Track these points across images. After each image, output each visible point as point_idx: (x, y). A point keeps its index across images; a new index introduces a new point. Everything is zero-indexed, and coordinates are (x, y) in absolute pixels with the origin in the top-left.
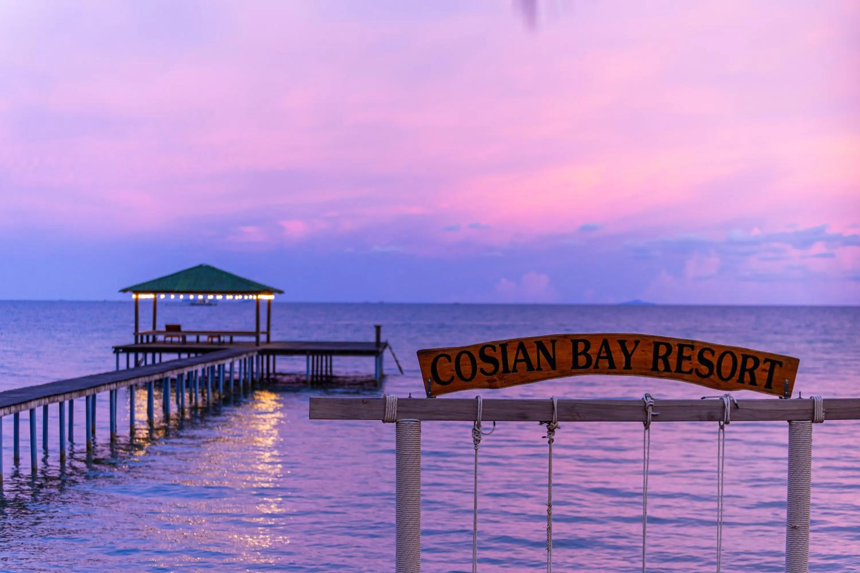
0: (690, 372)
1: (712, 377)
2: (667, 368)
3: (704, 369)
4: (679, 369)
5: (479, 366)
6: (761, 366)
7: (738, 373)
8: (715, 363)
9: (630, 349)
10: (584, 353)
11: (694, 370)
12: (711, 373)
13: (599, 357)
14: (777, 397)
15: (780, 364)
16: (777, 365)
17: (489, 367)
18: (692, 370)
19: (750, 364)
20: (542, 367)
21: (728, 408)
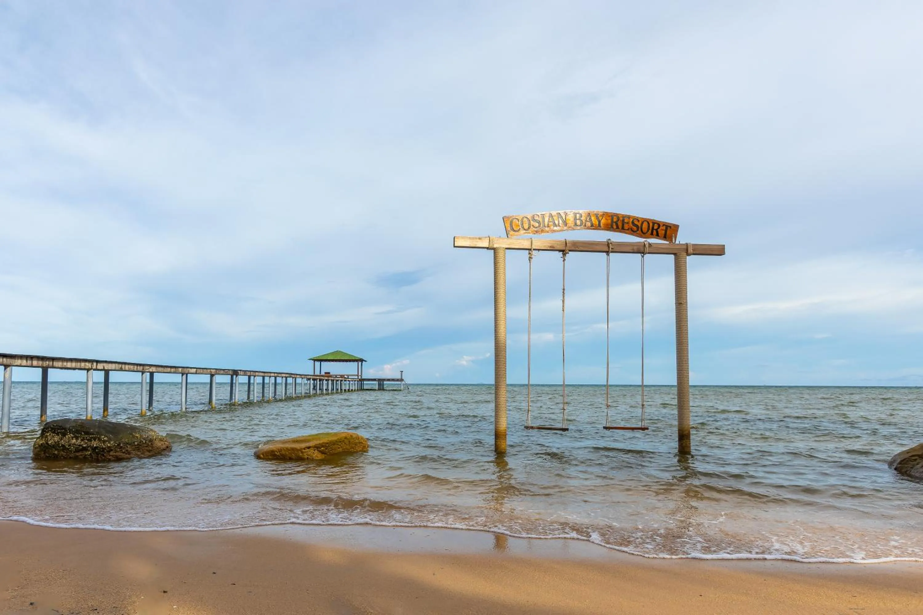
0: (628, 230)
1: (638, 232)
2: (618, 227)
3: (634, 229)
4: (623, 228)
5: (532, 224)
6: (661, 228)
7: (650, 231)
8: (640, 226)
9: (600, 218)
10: (580, 219)
12: (638, 230)
13: (586, 221)
14: (668, 242)
15: (670, 227)
16: (669, 228)
17: (537, 224)
18: (629, 228)
19: (656, 227)
20: (560, 225)
21: (647, 246)
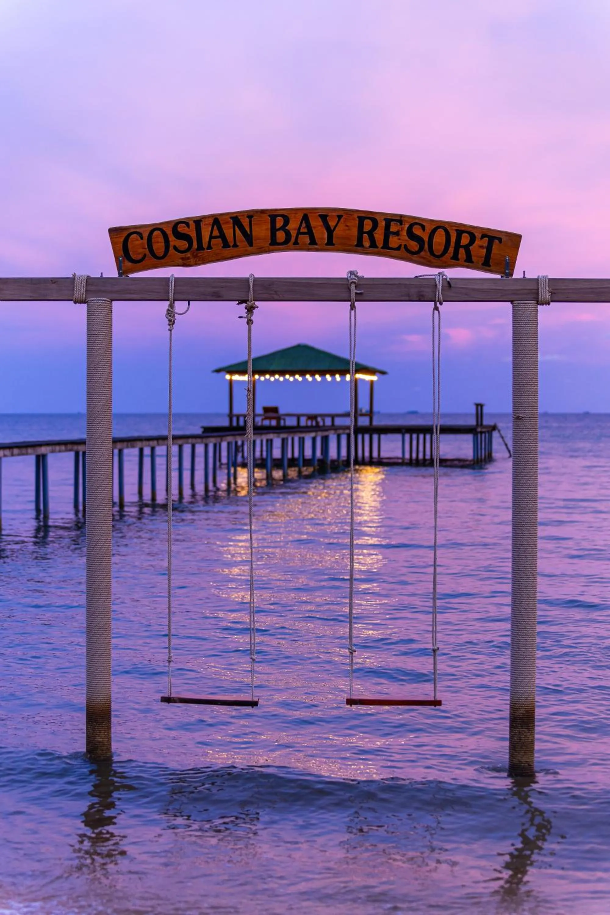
0: (398, 248)
1: (422, 253)
2: (373, 244)
3: (414, 245)
4: (386, 245)
5: (172, 244)
6: (477, 242)
7: (451, 250)
8: (426, 239)
9: (332, 224)
10: (283, 228)
11: (403, 246)
12: (421, 249)
13: (299, 233)
14: (499, 277)
15: (500, 240)
16: (496, 241)
17: (183, 244)
18: (400, 246)
19: (465, 240)
20: (238, 244)
21: (440, 287)
